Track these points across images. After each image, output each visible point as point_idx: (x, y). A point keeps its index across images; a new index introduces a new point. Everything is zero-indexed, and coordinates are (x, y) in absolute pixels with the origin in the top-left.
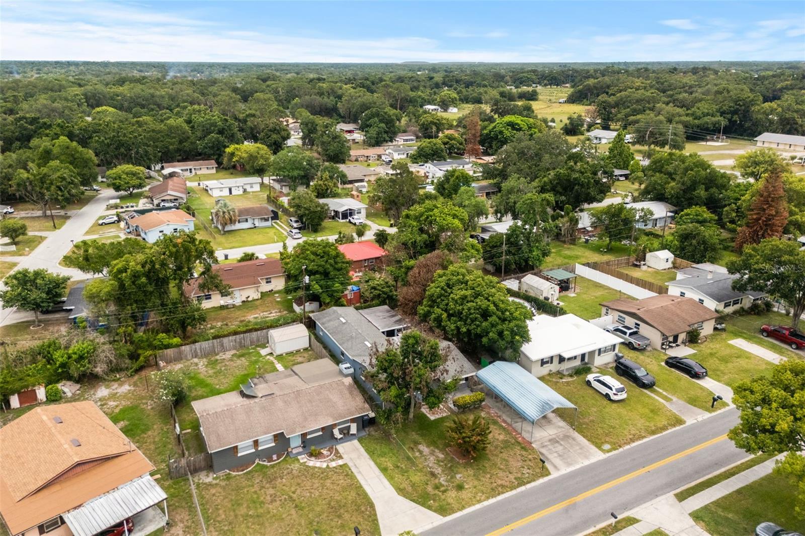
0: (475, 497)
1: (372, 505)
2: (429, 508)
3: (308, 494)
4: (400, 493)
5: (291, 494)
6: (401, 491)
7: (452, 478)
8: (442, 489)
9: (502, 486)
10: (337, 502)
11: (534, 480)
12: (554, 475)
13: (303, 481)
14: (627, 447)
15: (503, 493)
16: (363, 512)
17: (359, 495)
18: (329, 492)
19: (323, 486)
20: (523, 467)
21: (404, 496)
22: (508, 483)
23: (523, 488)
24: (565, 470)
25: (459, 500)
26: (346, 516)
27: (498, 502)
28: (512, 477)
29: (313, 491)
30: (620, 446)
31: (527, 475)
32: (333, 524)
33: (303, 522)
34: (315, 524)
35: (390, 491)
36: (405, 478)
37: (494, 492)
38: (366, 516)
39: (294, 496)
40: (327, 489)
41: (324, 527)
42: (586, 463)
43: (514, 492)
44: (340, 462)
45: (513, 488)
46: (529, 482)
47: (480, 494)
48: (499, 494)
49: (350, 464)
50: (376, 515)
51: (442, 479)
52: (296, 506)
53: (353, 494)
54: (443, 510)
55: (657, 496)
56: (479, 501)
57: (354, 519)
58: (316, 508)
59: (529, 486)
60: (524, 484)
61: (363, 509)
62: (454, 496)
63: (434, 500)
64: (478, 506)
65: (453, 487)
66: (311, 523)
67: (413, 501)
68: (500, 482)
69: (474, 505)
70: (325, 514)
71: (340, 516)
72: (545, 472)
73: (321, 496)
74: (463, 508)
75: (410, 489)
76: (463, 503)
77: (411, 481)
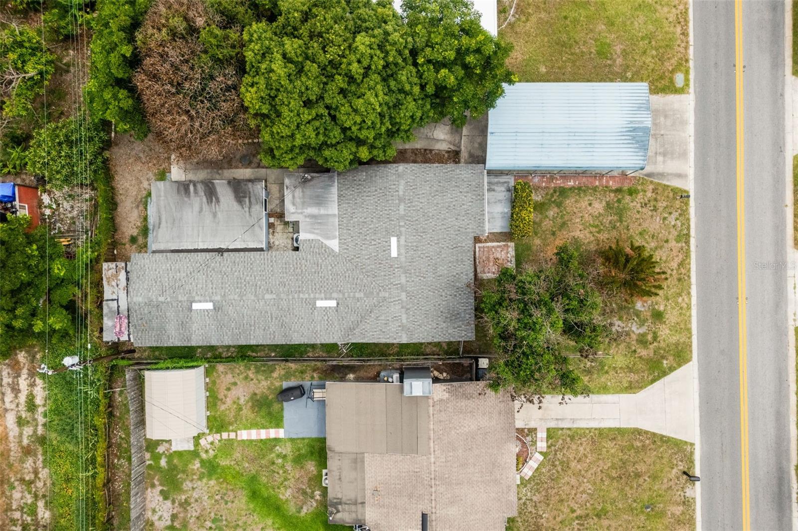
0: (681, 308)
1: (638, 432)
2: (672, 369)
3: (584, 496)
4: (634, 390)
5: (575, 515)
6: (631, 388)
7: (638, 316)
8: (650, 337)
9: (681, 264)
10: (613, 467)
11: (688, 219)
12: (690, 186)
13: (557, 494)
14: (691, 50)
15: (689, 270)
16: (643, 446)
17: (614, 439)
18: (593, 471)
19: (578, 474)
20: (665, 219)
21: (641, 388)
22: (681, 256)
23: (693, 241)
24: (690, 168)
25: (676, 329)
26: (641, 468)
27: (698, 285)
28: (673, 244)
29: (581, 489)
30: (687, 61)
31: (679, 224)
32: (645, 486)
33: (626, 517)
34: (635, 505)
35: (625, 399)
36: (612, 372)
37: (683, 280)
38: (652, 446)
39: (579, 512)
40: (587, 471)
41: (645, 497)
42: (691, 129)
43: (693, 255)
44: (542, 435)
45: (687, 255)
46: (688, 229)
47: (680, 300)
48: (689, 277)
49: (552, 425)
50: (654, 434)
51: (634, 329)
52: (598, 516)
53: (609, 444)
54: (681, 356)
55: (782, 95)
56: (689, 308)
57: (649, 461)
58: (612, 496)
59: (693, 233)
60: (688, 235)
61: (639, 444)
62: (668, 331)
63: (663, 357)
64: (694, 312)
65: (654, 323)
66: (632, 510)
67: (653, 381)
68: (674, 265)
69: (690, 316)
70: (627, 488)
71: (638, 475)
72: (684, 196)
73: (595, 483)
74: (689, 330)
75: (634, 377)
76: (682, 326)
77: (621, 368)
